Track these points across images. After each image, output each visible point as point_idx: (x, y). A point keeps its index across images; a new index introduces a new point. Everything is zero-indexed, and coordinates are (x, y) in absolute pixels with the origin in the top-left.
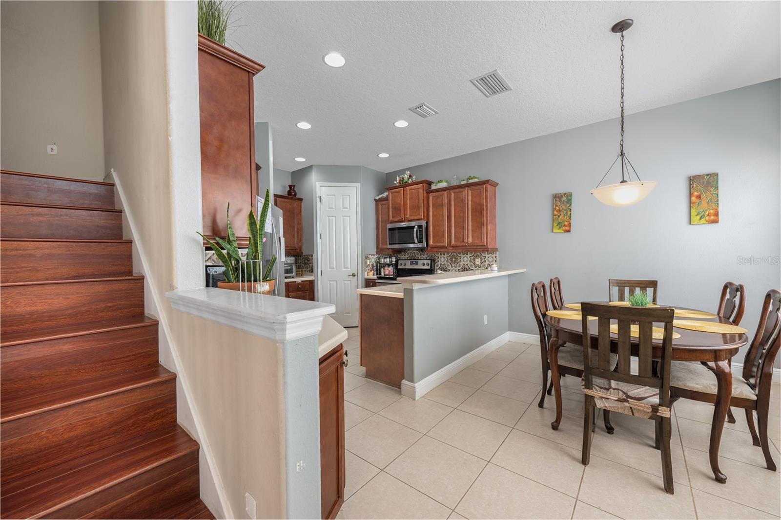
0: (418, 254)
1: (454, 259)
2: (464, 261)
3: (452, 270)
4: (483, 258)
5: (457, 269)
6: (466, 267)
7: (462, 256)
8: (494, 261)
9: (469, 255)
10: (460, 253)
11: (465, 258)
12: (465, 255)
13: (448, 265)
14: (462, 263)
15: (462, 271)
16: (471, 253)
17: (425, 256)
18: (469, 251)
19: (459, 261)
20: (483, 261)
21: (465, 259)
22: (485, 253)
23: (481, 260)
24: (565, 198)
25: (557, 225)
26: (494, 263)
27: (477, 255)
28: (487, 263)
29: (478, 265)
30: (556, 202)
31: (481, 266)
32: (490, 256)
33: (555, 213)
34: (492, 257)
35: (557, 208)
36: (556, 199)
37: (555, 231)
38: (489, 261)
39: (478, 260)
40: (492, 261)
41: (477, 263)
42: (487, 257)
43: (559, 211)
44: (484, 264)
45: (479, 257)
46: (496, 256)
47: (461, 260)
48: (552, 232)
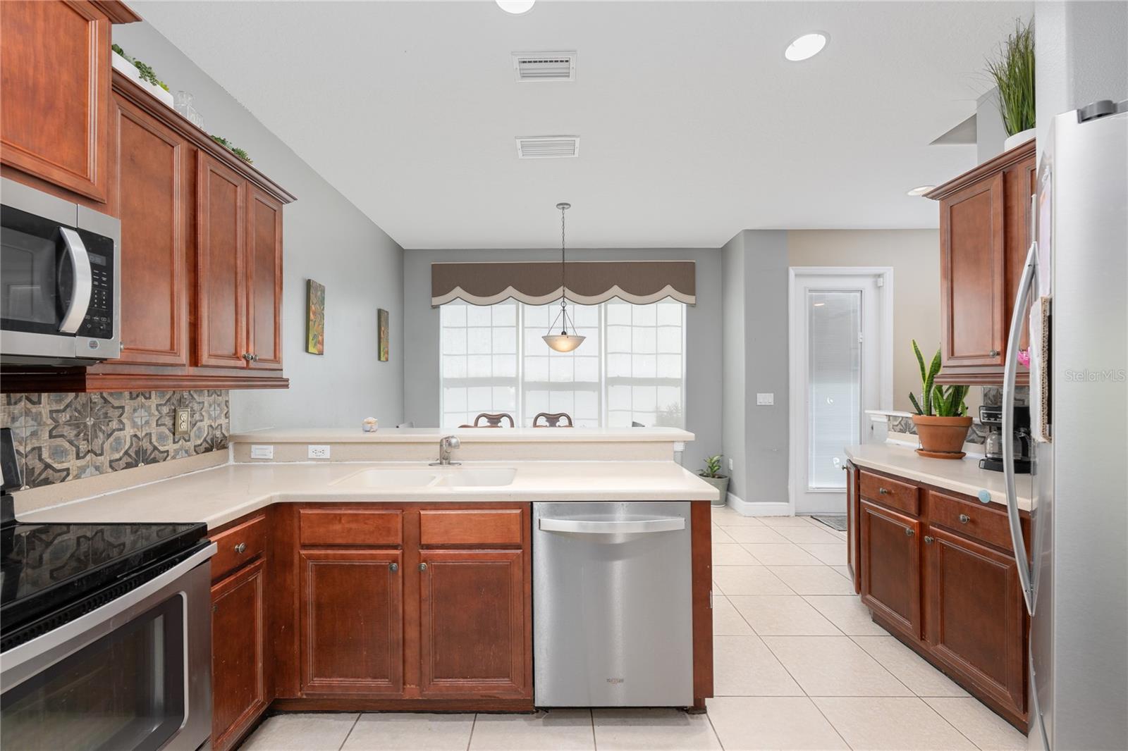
1: (90, 422)
2: (134, 425)
3: (82, 470)
4: (196, 407)
5: (103, 460)
6: (145, 444)
7: (129, 405)
8: (223, 415)
9: (155, 400)
10: (117, 394)
11: (142, 412)
12: (141, 399)
13: (57, 452)
14: (129, 431)
15: (129, 466)
16: (163, 394)
18: (156, 387)
19: (114, 425)
20: (197, 417)
21: (140, 417)
22: (201, 393)
23: (192, 417)
24: (319, 293)
25: (312, 338)
26: (223, 421)
27: (181, 401)
28: (206, 423)
29: (186, 433)
30: (312, 296)
31: (192, 434)
32: (214, 402)
33: (312, 316)
34: (219, 405)
35: (313, 307)
36: (312, 291)
37: (311, 349)
38: (210, 415)
39: (184, 416)
40: (219, 417)
41: (183, 427)
42: (206, 404)
43: (314, 313)
44: (199, 428)
45: (187, 406)
46: (227, 402)
47: (121, 422)
48: (307, 350)
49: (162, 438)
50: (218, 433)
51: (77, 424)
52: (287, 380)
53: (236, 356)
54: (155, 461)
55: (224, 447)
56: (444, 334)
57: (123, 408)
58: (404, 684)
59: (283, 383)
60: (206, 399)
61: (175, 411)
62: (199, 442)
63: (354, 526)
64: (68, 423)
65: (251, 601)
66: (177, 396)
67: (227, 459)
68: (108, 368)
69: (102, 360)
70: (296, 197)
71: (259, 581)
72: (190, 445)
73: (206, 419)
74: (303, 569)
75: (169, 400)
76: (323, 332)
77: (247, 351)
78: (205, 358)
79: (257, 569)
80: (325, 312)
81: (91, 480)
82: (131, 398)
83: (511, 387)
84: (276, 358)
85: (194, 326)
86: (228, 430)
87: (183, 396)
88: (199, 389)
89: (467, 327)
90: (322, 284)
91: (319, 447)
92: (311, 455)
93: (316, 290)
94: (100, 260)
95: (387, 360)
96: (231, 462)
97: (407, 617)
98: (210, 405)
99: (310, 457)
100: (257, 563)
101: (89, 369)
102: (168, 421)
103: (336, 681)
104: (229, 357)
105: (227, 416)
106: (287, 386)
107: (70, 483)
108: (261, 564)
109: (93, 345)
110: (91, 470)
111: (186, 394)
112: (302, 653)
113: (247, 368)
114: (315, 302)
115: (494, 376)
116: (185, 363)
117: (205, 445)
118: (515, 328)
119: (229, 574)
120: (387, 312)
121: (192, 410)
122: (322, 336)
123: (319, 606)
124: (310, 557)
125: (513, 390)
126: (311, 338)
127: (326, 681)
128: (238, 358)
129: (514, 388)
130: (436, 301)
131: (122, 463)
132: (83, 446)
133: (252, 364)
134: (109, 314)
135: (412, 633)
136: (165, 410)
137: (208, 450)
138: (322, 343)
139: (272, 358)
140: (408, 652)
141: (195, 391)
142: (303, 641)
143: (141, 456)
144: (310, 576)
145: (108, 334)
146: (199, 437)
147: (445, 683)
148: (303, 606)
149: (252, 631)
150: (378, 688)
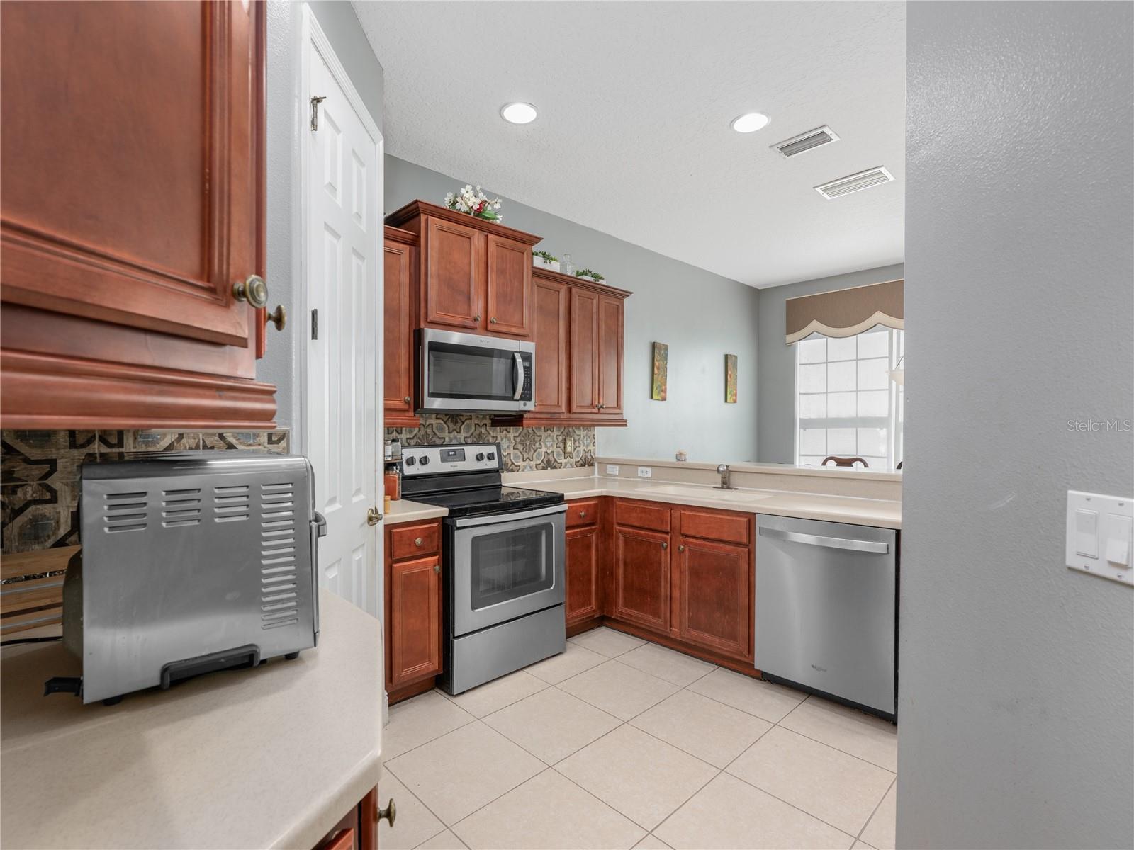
0: (441, 430)
1: (528, 443)
2: (546, 446)
3: (525, 467)
4: (576, 438)
5: (533, 463)
6: (551, 458)
7: (544, 434)
8: (592, 444)
9: (555, 433)
10: (538, 429)
11: (549, 439)
12: (549, 432)
13: (516, 457)
14: (544, 449)
15: (543, 468)
16: (559, 429)
17: (462, 436)
19: (537, 445)
20: (577, 444)
21: (549, 442)
22: (579, 429)
23: (574, 444)
24: (662, 352)
25: (657, 387)
26: (591, 448)
27: (568, 433)
28: (582, 448)
29: (570, 453)
30: (656, 355)
31: (574, 454)
32: (587, 435)
33: (656, 371)
34: (589, 437)
35: (657, 364)
36: (656, 350)
37: (655, 397)
38: (584, 443)
39: (569, 443)
40: (589, 445)
41: (569, 449)
42: (582, 436)
43: (658, 368)
44: (578, 451)
45: (571, 437)
46: (594, 435)
47: (540, 444)
48: (652, 398)
49: (559, 455)
50: (588, 455)
51: (523, 443)
52: (626, 421)
53: (592, 406)
54: (555, 468)
55: (592, 465)
56: (800, 372)
57: (541, 436)
58: (671, 626)
59: (623, 423)
60: (582, 433)
61: (565, 440)
62: (578, 460)
63: (643, 515)
64: (520, 443)
65: (589, 547)
66: (566, 431)
67: (594, 473)
68: (531, 415)
69: (529, 411)
70: (632, 291)
71: (594, 538)
72: (573, 461)
73: (582, 446)
74: (617, 538)
75: (562, 433)
76: (666, 382)
77: (599, 403)
78: (574, 409)
79: (593, 531)
80: (668, 367)
81: (528, 473)
82: (545, 431)
83: (882, 429)
84: (619, 406)
85: (569, 389)
86: (594, 454)
87: (569, 431)
88: (578, 427)
89: (827, 363)
90: (666, 344)
91: (644, 469)
92: (640, 474)
93: (660, 349)
94: (527, 364)
95: (735, 402)
96: (596, 475)
97: (673, 582)
98: (584, 437)
99: (639, 475)
100: (593, 527)
101: (525, 416)
102: (561, 445)
103: (633, 612)
104: (588, 407)
105: (594, 445)
106: (626, 425)
107: (520, 473)
108: (595, 528)
109: (525, 405)
110: (528, 468)
111: (570, 429)
112: (617, 589)
113: (599, 413)
114: (658, 359)
115: (859, 415)
116: (564, 411)
117: (581, 462)
118: (888, 359)
119: (578, 526)
120: (734, 356)
121: (574, 440)
122: (665, 385)
123: (625, 564)
124: (620, 531)
125: (883, 432)
126: (655, 388)
127: (628, 611)
128: (593, 407)
129: (885, 429)
130: (789, 338)
131: (541, 466)
132: (525, 456)
133: (602, 411)
134: (530, 389)
135: (676, 594)
136: (560, 438)
137: (583, 465)
138: (665, 391)
139: (616, 406)
140: (673, 605)
141: (576, 428)
142: (617, 583)
143: (549, 464)
144: (621, 543)
145: (530, 399)
146: (578, 457)
147: (694, 633)
148: (617, 560)
149: (590, 565)
150: (655, 623)
